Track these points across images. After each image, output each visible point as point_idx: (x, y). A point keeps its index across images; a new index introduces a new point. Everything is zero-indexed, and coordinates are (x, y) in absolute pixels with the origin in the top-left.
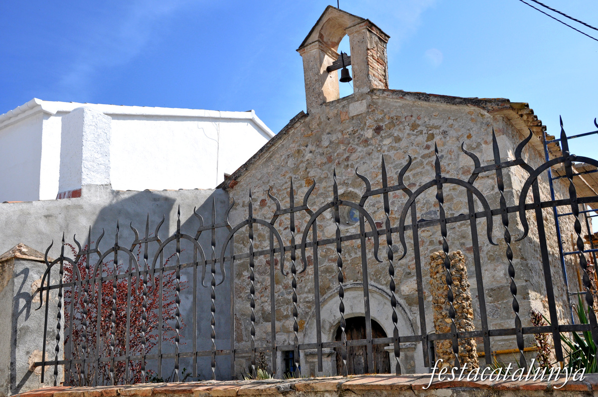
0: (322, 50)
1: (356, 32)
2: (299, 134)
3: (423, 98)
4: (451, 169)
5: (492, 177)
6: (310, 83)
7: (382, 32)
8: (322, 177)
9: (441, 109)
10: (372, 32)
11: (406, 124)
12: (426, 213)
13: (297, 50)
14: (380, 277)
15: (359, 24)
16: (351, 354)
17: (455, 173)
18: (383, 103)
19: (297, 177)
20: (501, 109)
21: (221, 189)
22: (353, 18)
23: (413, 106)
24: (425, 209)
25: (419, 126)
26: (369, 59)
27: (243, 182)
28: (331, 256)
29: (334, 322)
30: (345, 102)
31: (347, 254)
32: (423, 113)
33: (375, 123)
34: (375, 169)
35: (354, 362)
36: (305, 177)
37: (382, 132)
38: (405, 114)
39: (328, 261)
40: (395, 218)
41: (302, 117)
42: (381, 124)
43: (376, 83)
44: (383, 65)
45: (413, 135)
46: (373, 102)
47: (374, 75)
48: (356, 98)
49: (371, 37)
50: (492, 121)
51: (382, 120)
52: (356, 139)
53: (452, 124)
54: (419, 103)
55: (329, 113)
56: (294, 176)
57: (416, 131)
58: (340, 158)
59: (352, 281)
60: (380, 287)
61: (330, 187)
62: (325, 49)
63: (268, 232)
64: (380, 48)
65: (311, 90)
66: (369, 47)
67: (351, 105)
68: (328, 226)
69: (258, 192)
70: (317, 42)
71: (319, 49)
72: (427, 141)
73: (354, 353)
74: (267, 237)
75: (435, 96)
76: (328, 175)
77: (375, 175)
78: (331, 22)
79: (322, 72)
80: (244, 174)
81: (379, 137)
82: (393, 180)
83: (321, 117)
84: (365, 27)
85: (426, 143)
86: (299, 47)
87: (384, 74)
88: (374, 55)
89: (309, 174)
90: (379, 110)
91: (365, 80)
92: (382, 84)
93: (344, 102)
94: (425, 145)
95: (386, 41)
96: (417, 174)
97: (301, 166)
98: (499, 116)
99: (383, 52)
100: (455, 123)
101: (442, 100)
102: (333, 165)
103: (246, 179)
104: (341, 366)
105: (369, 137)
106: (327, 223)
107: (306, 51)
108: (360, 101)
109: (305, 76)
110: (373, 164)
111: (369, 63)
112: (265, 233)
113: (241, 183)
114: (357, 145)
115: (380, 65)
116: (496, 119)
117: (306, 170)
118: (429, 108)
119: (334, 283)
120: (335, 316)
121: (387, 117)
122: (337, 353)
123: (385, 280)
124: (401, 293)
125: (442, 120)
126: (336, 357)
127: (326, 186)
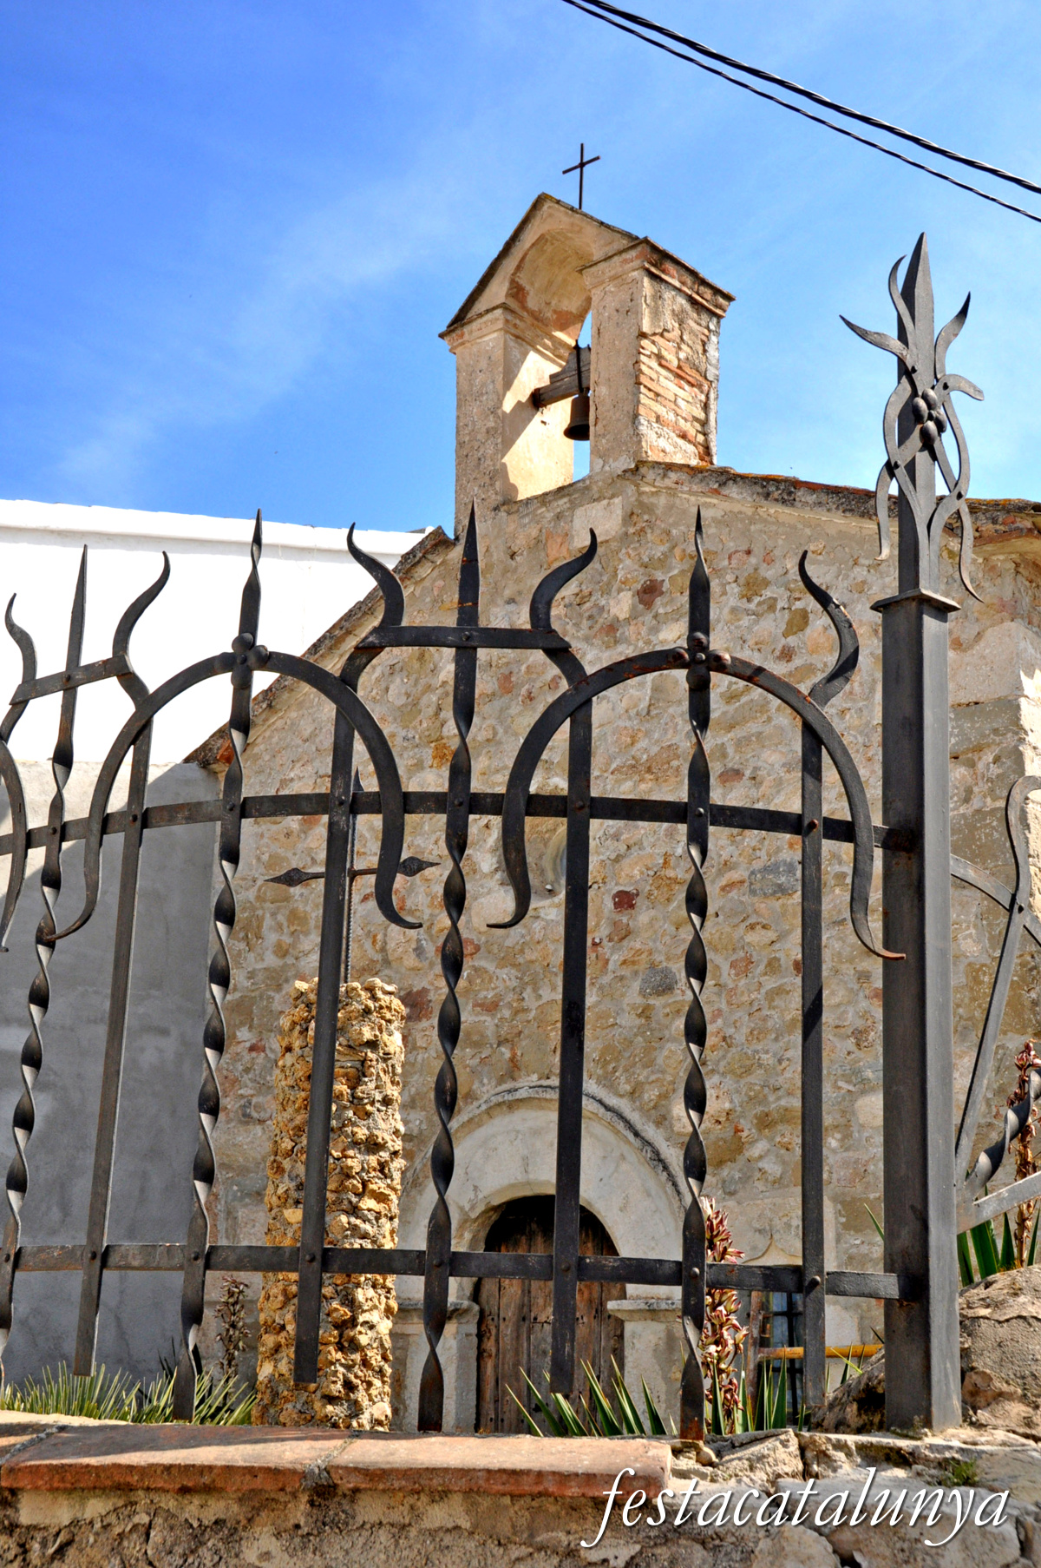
0: (517, 337)
1: (613, 278)
2: (428, 600)
3: (776, 495)
4: (849, 728)
5: (968, 759)
6: (470, 441)
7: (703, 282)
8: (479, 738)
9: (832, 531)
10: (662, 280)
11: (730, 577)
12: (766, 870)
13: (442, 336)
14: (615, 1070)
15: (620, 252)
16: (524, 1319)
17: (860, 740)
18: (670, 507)
19: (410, 736)
20: (1003, 536)
21: (194, 765)
22: (607, 234)
23: (752, 521)
24: (763, 854)
25: (766, 583)
26: (643, 368)
27: (262, 747)
28: (482, 994)
29: (473, 1208)
30: (563, 503)
31: (529, 990)
32: (780, 542)
33: (642, 570)
34: (630, 718)
35: (529, 1344)
36: (434, 737)
37: (658, 601)
38: (731, 545)
39: (474, 1006)
40: (675, 881)
41: (435, 546)
42: (659, 576)
43: (662, 443)
44: (700, 387)
45: (748, 612)
46: (641, 504)
47: (658, 419)
48: (595, 488)
49: (658, 297)
50: (980, 575)
51: (663, 562)
52: (585, 621)
53: (864, 582)
54: (772, 511)
55: (514, 537)
56: (403, 733)
57: (757, 599)
58: (534, 681)
59: (535, 1077)
60: (612, 1101)
61: (497, 771)
62: (528, 335)
63: (317, 906)
64: (692, 332)
65: (472, 462)
66: (646, 328)
67: (579, 512)
68: (482, 895)
69: (300, 778)
70: (499, 312)
71: (507, 332)
72: (785, 635)
73: (533, 1315)
74: (312, 923)
75: (813, 487)
76: (495, 734)
77: (629, 740)
78: (549, 248)
79: (508, 405)
80: (265, 720)
81: (648, 618)
82: (678, 757)
83: (492, 549)
84: (637, 263)
85: (783, 641)
86: (449, 326)
87: (702, 416)
88: (664, 353)
89: (445, 730)
90: (658, 532)
91: (624, 434)
92: (691, 448)
93: (561, 502)
94: (780, 647)
95: (718, 311)
96: (748, 739)
97: (424, 701)
98: (1001, 557)
99: (704, 344)
100: (872, 578)
101: (832, 501)
102: (514, 703)
103: (271, 737)
104: (490, 1356)
105: (622, 616)
106: (482, 886)
107: (466, 337)
108: (605, 502)
109: (458, 417)
110: (624, 704)
111: (643, 379)
112: (308, 909)
113: (256, 750)
114: (587, 639)
115: (687, 387)
116: (993, 568)
117: (437, 714)
118: (800, 526)
119: (485, 1081)
120: (476, 1188)
121: (677, 551)
122: (482, 1312)
123: (628, 1081)
124: (671, 1126)
125: (834, 569)
126: (480, 1324)
127: (489, 766)
